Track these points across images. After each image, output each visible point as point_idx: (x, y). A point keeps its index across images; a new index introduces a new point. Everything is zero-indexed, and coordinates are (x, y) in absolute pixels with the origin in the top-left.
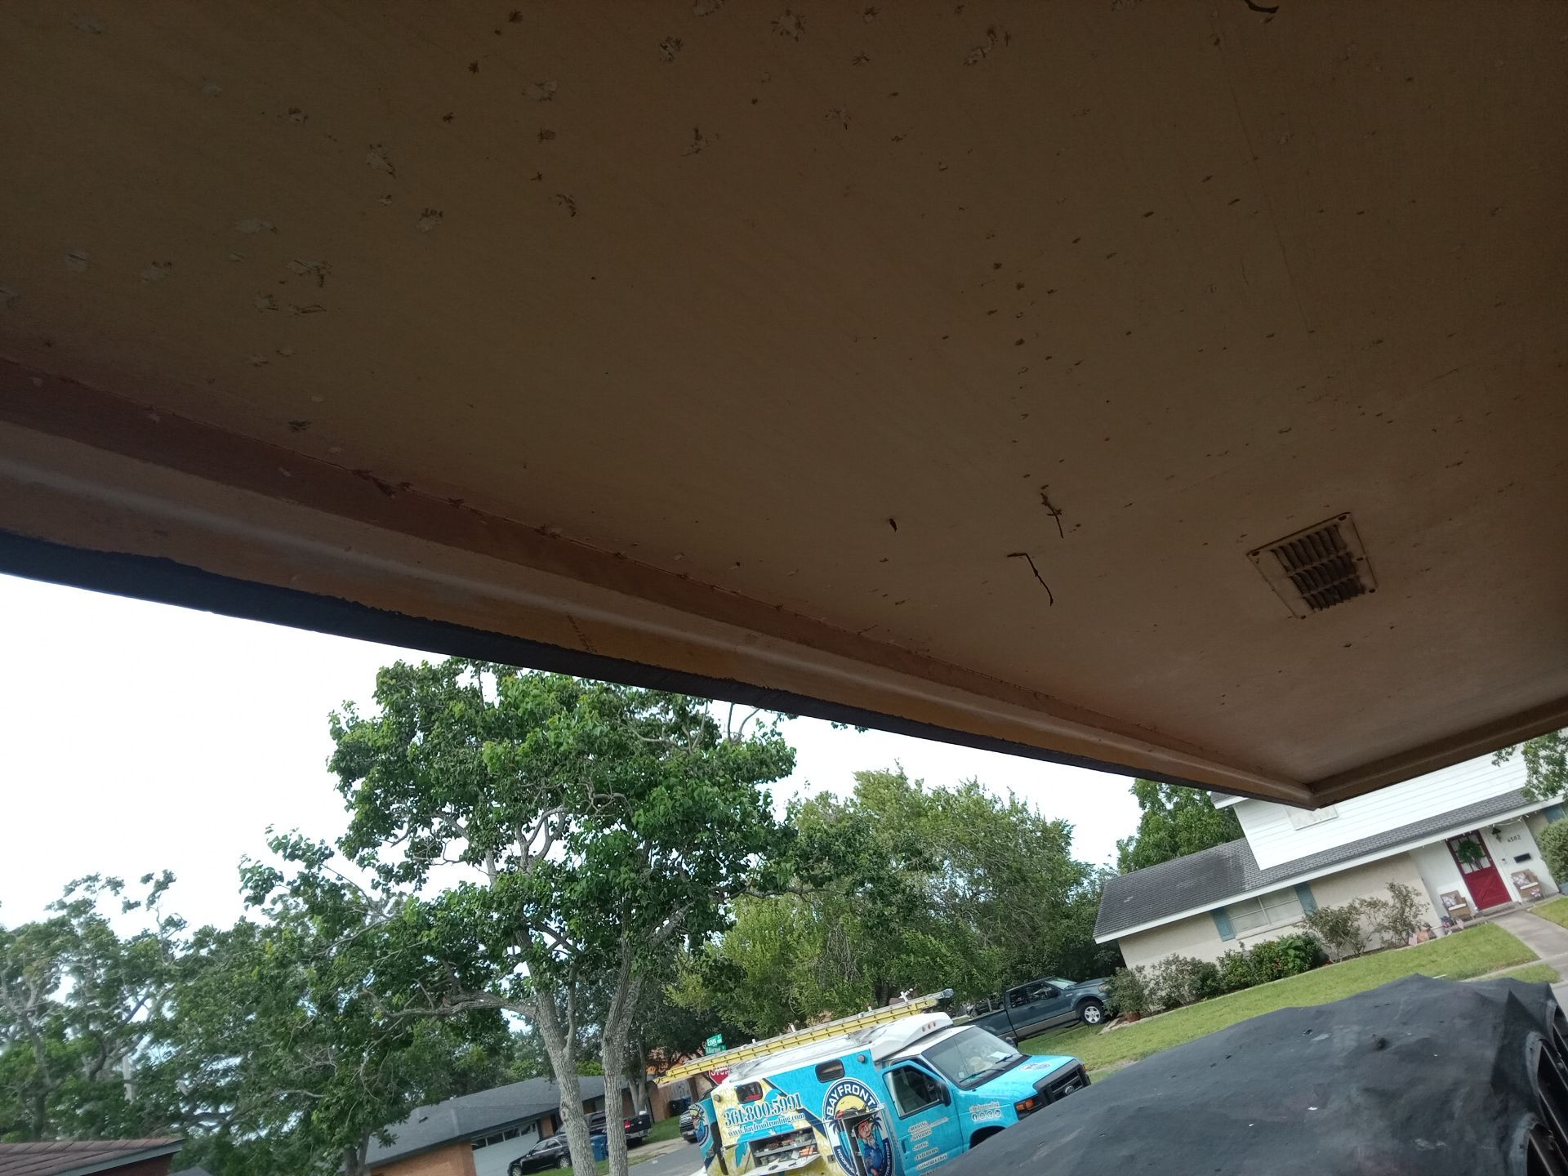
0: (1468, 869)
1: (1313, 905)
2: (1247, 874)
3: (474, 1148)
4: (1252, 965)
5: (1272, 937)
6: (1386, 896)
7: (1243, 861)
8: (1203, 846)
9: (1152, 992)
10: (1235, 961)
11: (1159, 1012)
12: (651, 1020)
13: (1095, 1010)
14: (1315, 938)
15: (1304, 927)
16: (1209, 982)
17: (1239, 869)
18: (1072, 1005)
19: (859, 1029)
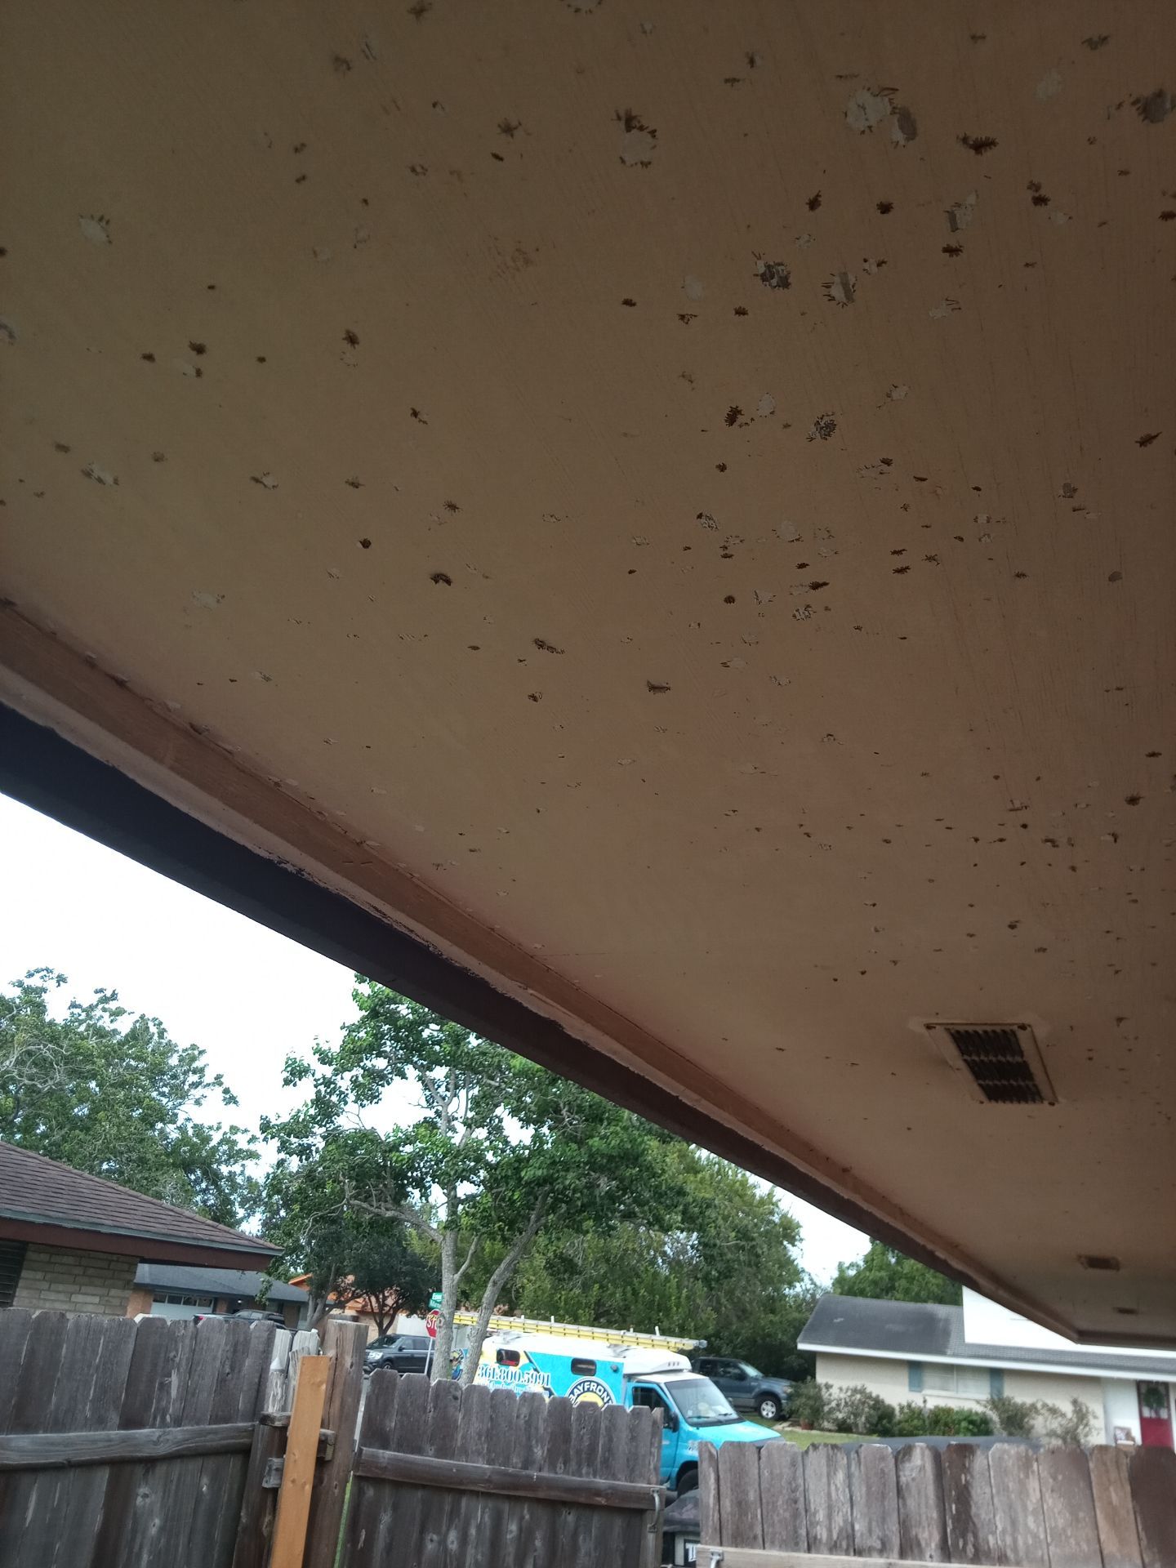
0: (1147, 1413)
1: (1000, 1392)
2: (953, 1341)
3: (155, 1301)
4: (927, 1422)
5: (954, 1405)
6: (1067, 1408)
7: (953, 1328)
8: (917, 1299)
9: (831, 1411)
10: (914, 1413)
11: (830, 1431)
12: (355, 1249)
13: (772, 1406)
14: (991, 1419)
15: (986, 1407)
16: (885, 1422)
17: (946, 1333)
18: (753, 1394)
19: (620, 1343)
